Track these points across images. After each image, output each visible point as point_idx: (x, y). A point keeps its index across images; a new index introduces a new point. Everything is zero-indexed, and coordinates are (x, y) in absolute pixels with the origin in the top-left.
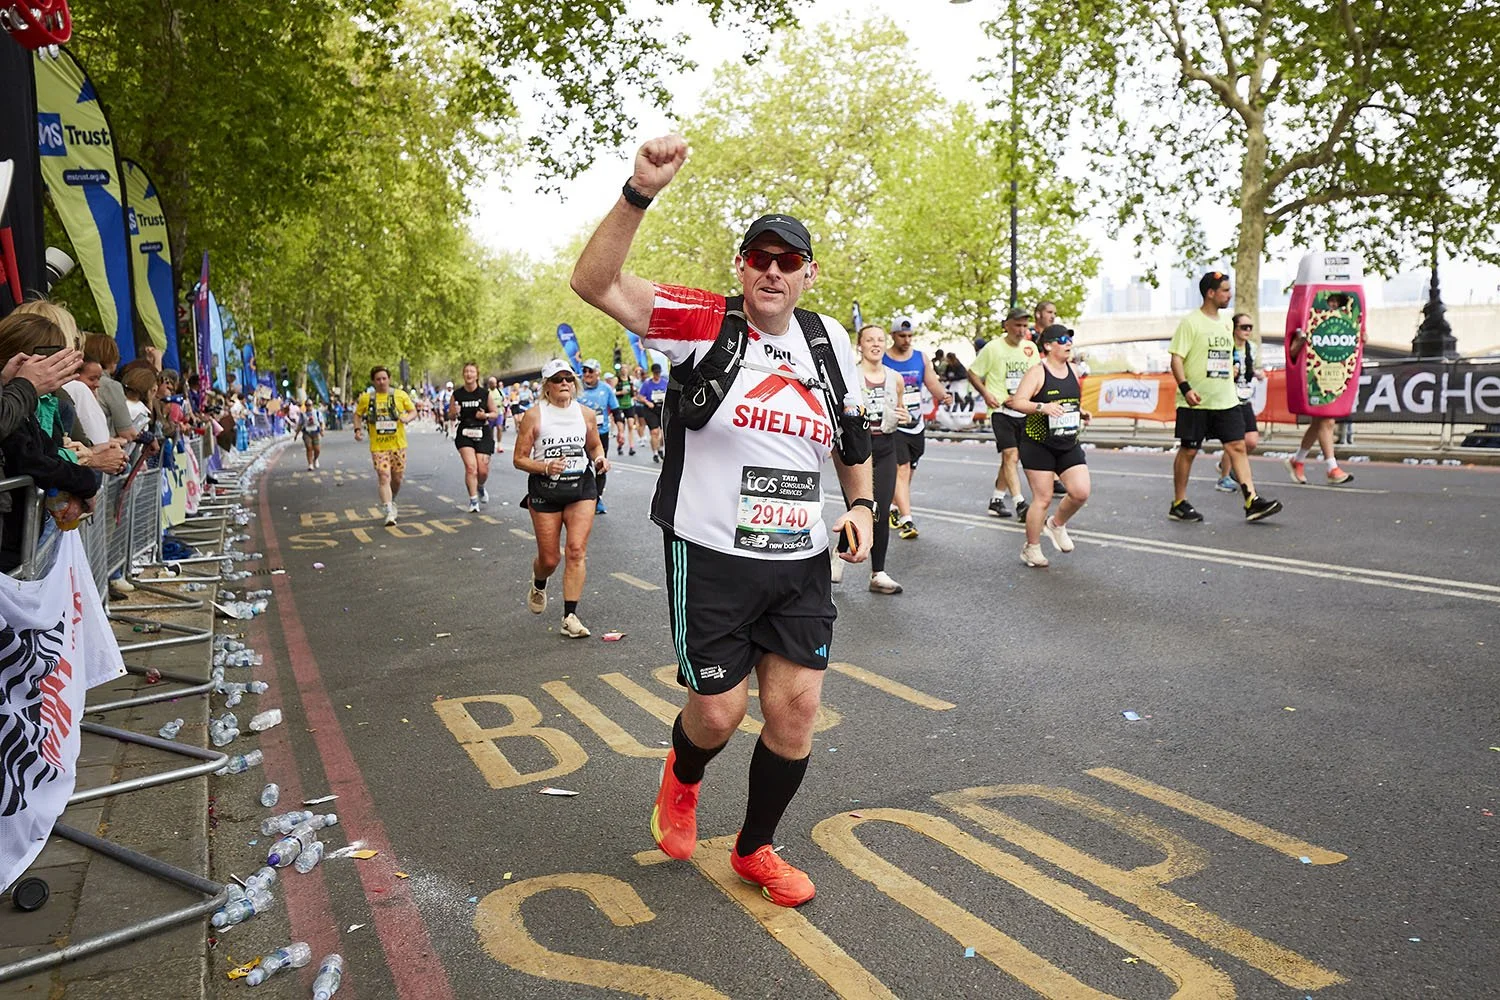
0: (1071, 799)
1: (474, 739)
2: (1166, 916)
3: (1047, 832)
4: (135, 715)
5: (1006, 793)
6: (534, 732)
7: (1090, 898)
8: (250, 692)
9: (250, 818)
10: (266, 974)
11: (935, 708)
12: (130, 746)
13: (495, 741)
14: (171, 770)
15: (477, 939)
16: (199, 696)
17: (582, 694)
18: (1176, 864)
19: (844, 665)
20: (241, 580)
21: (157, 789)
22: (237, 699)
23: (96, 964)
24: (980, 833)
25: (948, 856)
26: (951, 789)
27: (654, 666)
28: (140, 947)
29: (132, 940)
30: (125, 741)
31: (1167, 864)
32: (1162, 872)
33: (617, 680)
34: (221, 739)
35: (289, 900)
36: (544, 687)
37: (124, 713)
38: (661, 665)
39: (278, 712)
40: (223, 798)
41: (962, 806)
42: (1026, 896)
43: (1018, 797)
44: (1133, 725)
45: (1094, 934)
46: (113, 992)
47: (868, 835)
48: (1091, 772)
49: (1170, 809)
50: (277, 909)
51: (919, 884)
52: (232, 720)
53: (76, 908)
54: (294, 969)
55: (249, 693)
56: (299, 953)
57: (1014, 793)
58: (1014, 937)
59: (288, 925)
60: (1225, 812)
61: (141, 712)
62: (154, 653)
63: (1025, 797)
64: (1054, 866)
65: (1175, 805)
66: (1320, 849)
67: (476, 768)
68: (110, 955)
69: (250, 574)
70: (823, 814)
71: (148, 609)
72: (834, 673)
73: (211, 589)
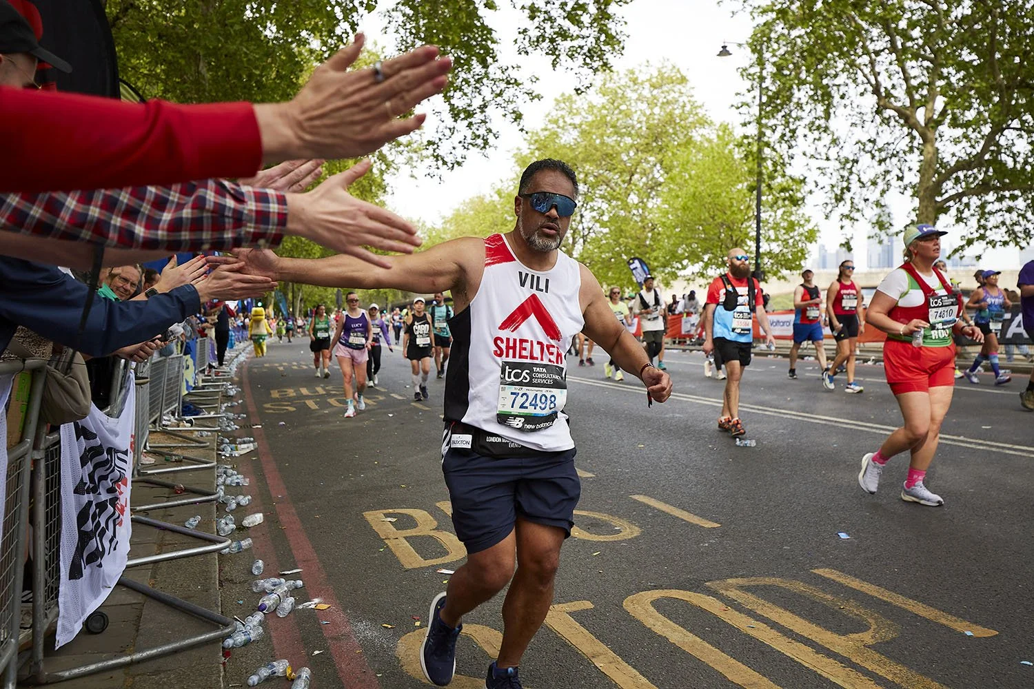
0: (802, 588)
1: (391, 536)
2: (869, 666)
3: (786, 609)
4: (168, 513)
5: (756, 583)
6: (432, 533)
7: (817, 653)
9: (245, 582)
10: (260, 679)
11: (706, 526)
12: (166, 532)
13: (406, 538)
14: (193, 548)
15: (399, 663)
16: (208, 504)
18: (877, 633)
19: (642, 496)
20: (233, 430)
21: (185, 559)
23: (153, 665)
24: (739, 608)
25: (717, 622)
26: (718, 579)
28: (179, 656)
29: (175, 652)
30: (164, 529)
31: (871, 632)
32: (867, 637)
34: (224, 531)
35: (273, 634)
36: (438, 504)
37: (161, 512)
39: (261, 515)
40: (227, 569)
41: (727, 590)
42: (772, 649)
43: (765, 586)
44: (844, 541)
45: (820, 675)
46: (164, 683)
47: (663, 607)
48: (816, 571)
49: (872, 597)
50: (265, 639)
51: (698, 639)
53: (137, 631)
54: (278, 677)
56: (281, 667)
57: (762, 583)
58: (764, 675)
59: (273, 649)
60: (911, 601)
61: (172, 511)
62: (179, 475)
63: (770, 586)
64: (791, 631)
65: (876, 594)
66: (978, 627)
67: (394, 555)
68: (161, 660)
69: (238, 427)
70: (629, 593)
71: (174, 447)
72: (635, 501)
73: (213, 436)
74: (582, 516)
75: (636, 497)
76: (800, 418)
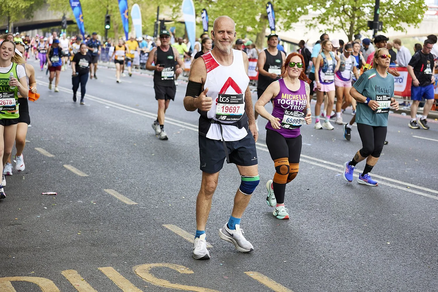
17: (88, 281)
27: (134, 264)
33: (110, 272)
36: (63, 273)
38: (139, 263)
72: (250, 279)
75: (251, 274)
76: (405, 189)
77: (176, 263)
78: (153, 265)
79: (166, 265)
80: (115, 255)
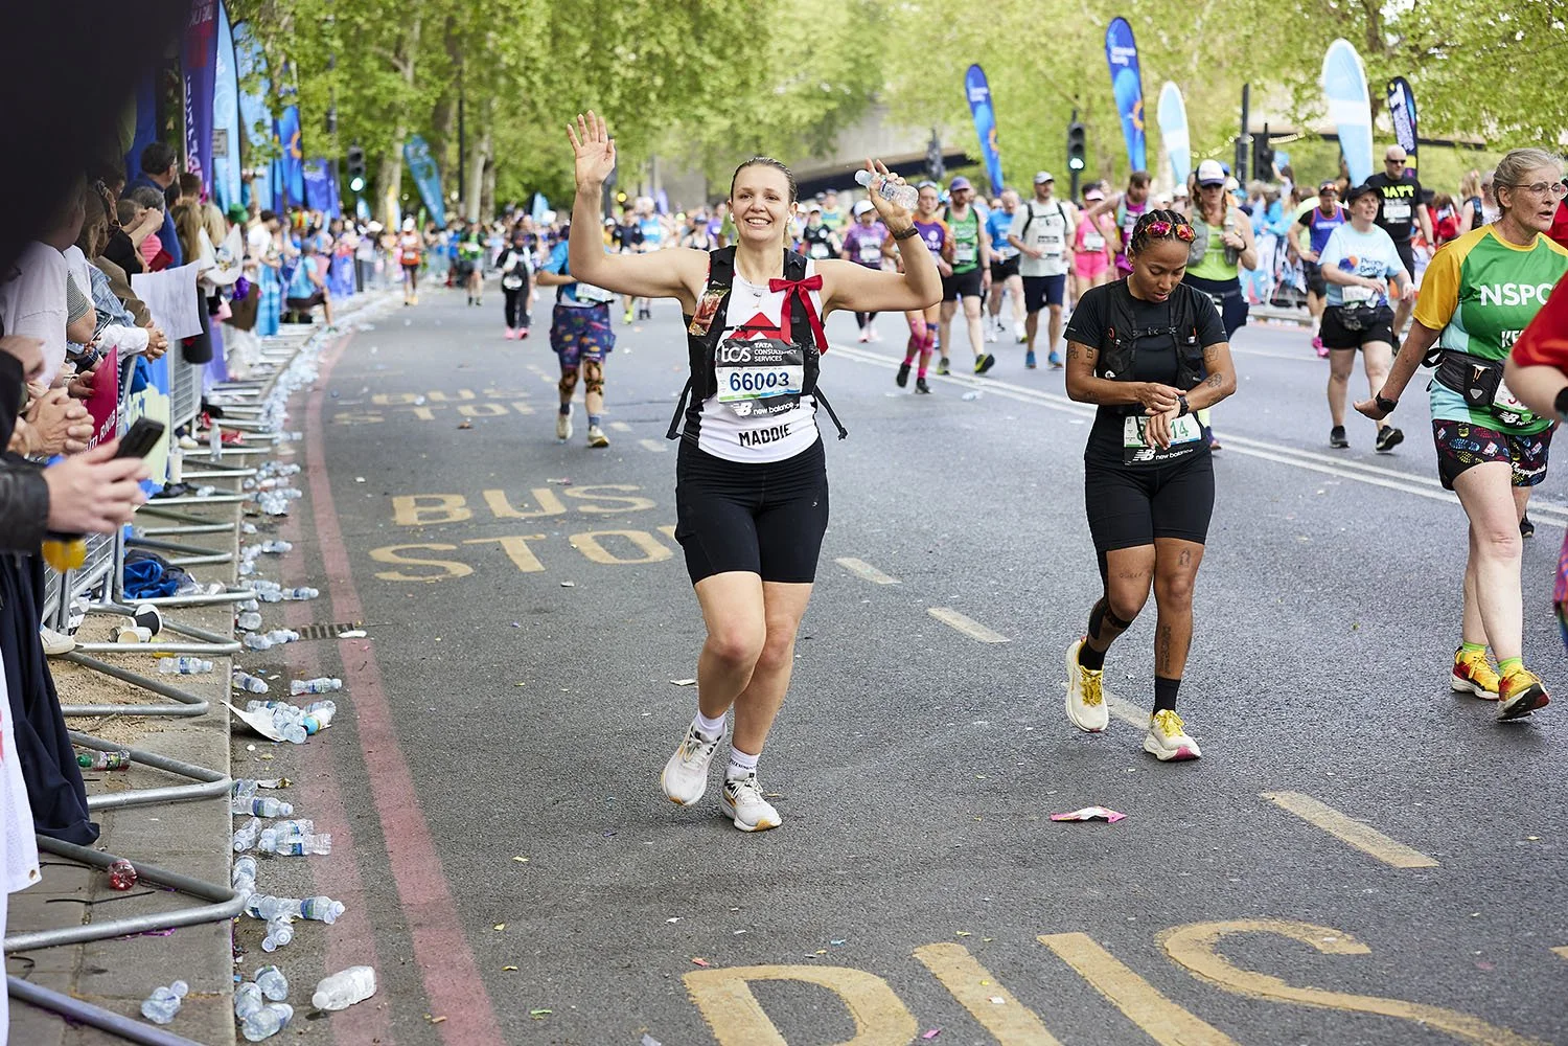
4: (90, 962)
8: (308, 919)
12: (89, 1035)
16: (212, 927)
17: (1004, 978)
20: (278, 647)
22: (285, 935)
27: (1162, 923)
30: (77, 1022)
33: (1079, 951)
34: (259, 1027)
36: (922, 954)
37: (70, 956)
38: (1177, 921)
52: (278, 985)
55: (306, 919)
61: (103, 955)
62: (119, 818)
69: (295, 635)
71: (103, 715)
73: (220, 671)
74: (1393, 1021)
77: (1308, 919)
78: (1228, 927)
79: (1273, 926)
80: (1096, 893)
